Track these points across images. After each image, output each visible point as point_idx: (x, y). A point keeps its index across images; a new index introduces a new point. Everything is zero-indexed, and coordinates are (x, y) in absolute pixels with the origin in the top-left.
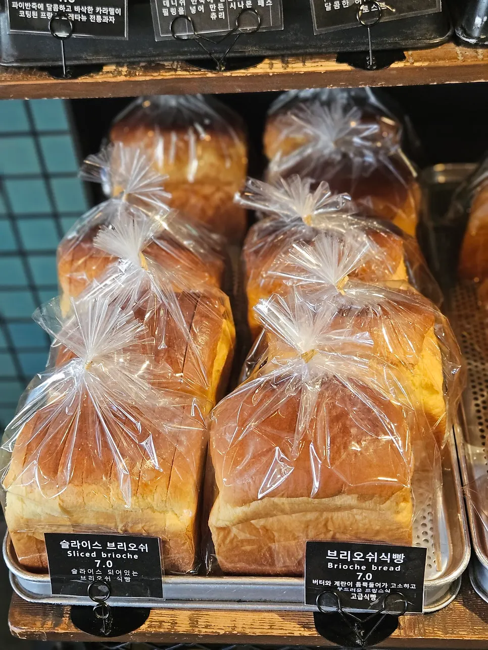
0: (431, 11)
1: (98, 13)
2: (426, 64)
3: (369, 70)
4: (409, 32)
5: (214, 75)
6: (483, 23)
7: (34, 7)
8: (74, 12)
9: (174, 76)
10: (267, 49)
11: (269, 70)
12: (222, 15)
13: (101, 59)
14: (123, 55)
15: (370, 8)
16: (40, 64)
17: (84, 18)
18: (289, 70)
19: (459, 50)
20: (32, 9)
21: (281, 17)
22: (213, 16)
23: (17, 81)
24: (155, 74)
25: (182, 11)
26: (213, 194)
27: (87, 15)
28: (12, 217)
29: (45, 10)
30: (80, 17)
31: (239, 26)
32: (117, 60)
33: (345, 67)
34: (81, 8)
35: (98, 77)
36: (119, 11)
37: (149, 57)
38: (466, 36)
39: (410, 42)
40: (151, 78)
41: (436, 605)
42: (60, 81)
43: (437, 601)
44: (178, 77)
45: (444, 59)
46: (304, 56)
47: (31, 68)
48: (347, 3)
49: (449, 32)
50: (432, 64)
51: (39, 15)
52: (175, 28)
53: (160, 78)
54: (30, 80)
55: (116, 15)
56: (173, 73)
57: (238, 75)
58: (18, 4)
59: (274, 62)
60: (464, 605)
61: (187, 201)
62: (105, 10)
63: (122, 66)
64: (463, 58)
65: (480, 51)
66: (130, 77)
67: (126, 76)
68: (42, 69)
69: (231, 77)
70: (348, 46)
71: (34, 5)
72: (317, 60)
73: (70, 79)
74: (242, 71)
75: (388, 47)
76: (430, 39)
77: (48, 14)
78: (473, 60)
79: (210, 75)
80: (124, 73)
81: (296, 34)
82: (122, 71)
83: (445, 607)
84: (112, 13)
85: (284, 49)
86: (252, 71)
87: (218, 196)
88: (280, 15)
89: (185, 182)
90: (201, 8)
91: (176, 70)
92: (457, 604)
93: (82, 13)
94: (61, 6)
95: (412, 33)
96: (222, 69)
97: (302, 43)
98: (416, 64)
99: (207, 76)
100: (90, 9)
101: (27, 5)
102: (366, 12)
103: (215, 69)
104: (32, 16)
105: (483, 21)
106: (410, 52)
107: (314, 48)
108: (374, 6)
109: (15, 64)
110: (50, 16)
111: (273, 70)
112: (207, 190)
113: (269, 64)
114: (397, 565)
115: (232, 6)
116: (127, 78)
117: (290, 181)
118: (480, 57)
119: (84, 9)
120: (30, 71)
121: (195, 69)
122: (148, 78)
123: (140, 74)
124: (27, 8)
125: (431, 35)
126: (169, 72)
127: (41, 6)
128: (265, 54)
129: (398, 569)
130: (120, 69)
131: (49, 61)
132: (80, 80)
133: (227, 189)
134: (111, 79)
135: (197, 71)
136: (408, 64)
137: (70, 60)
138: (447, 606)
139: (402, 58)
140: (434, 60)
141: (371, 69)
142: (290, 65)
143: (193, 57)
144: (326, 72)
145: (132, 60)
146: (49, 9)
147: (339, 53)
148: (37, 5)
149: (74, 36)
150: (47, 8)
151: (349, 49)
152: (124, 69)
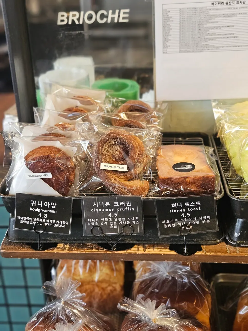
0: (214, 231)
1: (57, 223)
2: (212, 254)
3: (184, 255)
4: (203, 237)
5: (110, 253)
6: (239, 236)
7: (27, 219)
8: (46, 222)
9: (91, 252)
10: (136, 240)
11: (137, 252)
12: (115, 227)
13: (56, 241)
14: (67, 239)
15: (185, 228)
16: (27, 242)
17: (51, 225)
18: (146, 252)
19: (227, 247)
20: (27, 220)
21: (143, 229)
22: (111, 227)
23: (15, 250)
24: (83, 250)
25: (97, 224)
26: (107, 287)
27: (52, 224)
28: (4, 287)
29: (33, 221)
30: (48, 224)
31: (123, 232)
32: (65, 242)
33: (173, 252)
34: (49, 220)
35: (54, 250)
36: (67, 223)
37: (80, 241)
38: (231, 240)
39: (204, 241)
40: (80, 252)
42: (36, 251)
44: (93, 252)
45: (220, 252)
46: (154, 246)
47: (23, 243)
48: (174, 225)
49: (223, 237)
50: (215, 254)
51: (30, 222)
52: (93, 231)
53: (84, 252)
54: (22, 250)
55: (66, 225)
56: (91, 250)
57: (122, 253)
58: (20, 217)
59: (139, 247)
61: (94, 290)
62: (61, 222)
63: (67, 244)
64: (229, 252)
65: (238, 248)
66: (70, 251)
67: (68, 250)
68: (28, 244)
69: (118, 254)
70: (175, 242)
71: (28, 218)
72: (160, 247)
73: (41, 250)
74: (124, 251)
75: (193, 243)
76: (214, 241)
77: (34, 222)
78: (234, 253)
79: (108, 252)
80: (67, 249)
81: (150, 235)
82: (66, 247)
84: (64, 223)
85: (144, 240)
86: (129, 251)
87: (110, 288)
88: (143, 228)
89: (93, 281)
90: (106, 223)
91: (92, 249)
93: (50, 223)
94: (40, 219)
95: (205, 238)
96: (115, 249)
97: (153, 239)
98: (207, 254)
99: (107, 253)
100: (54, 221)
101: (24, 218)
102: (183, 229)
103: (111, 250)
104: (26, 223)
105: (238, 235)
106: (204, 246)
107: (158, 241)
108: (187, 227)
109: (15, 241)
110: (35, 223)
111: (139, 252)
112: (104, 285)
113: (137, 248)
115: (120, 223)
116: (69, 252)
117: (146, 301)
118: (238, 252)
119: (51, 221)
120: (22, 245)
121: (101, 248)
122: (78, 252)
123: (75, 249)
124: (24, 219)
125: (214, 239)
126: (89, 249)
127: (31, 219)
128: (135, 243)
130: (66, 246)
131: (32, 240)
132: (46, 251)
133: (114, 285)
134: (60, 251)
135: (102, 250)
136: (204, 253)
137: (42, 240)
139: (200, 250)
140: (216, 252)
141: (186, 255)
142: (147, 250)
143: (101, 242)
144: (164, 255)
145: (71, 242)
146: (35, 220)
147: (170, 245)
148: (29, 218)
149: (45, 232)
150: (34, 220)
151: (175, 243)
152: (67, 246)
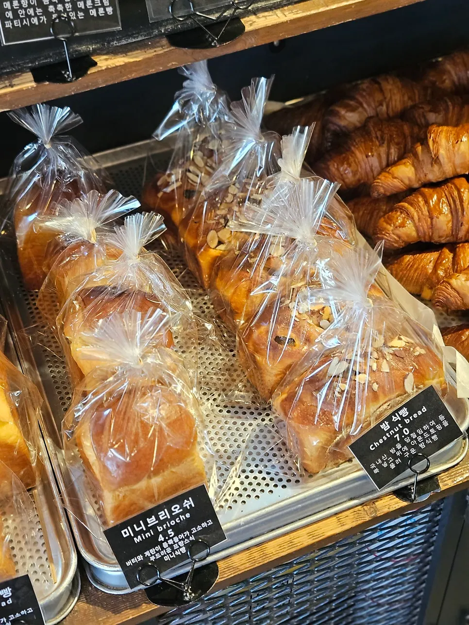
41: (62, 613)
43: (61, 610)
60: (87, 603)
83: (71, 612)
92: (81, 604)
114: (8, 599)
129: (10, 601)
138: (72, 609)
